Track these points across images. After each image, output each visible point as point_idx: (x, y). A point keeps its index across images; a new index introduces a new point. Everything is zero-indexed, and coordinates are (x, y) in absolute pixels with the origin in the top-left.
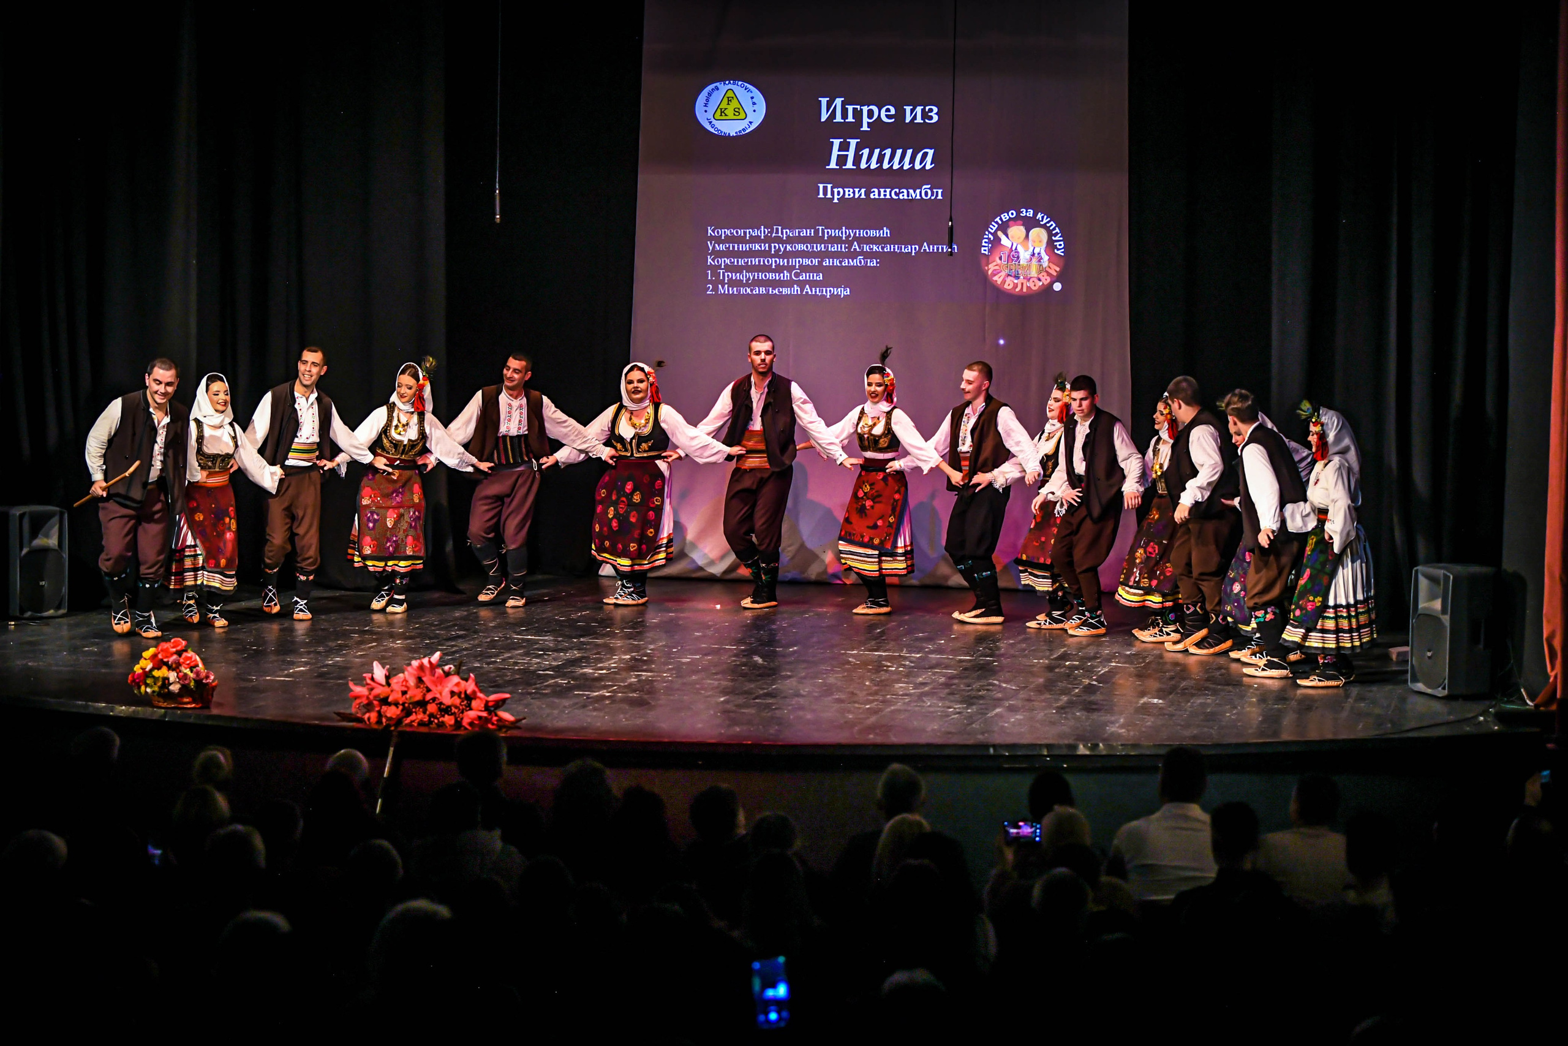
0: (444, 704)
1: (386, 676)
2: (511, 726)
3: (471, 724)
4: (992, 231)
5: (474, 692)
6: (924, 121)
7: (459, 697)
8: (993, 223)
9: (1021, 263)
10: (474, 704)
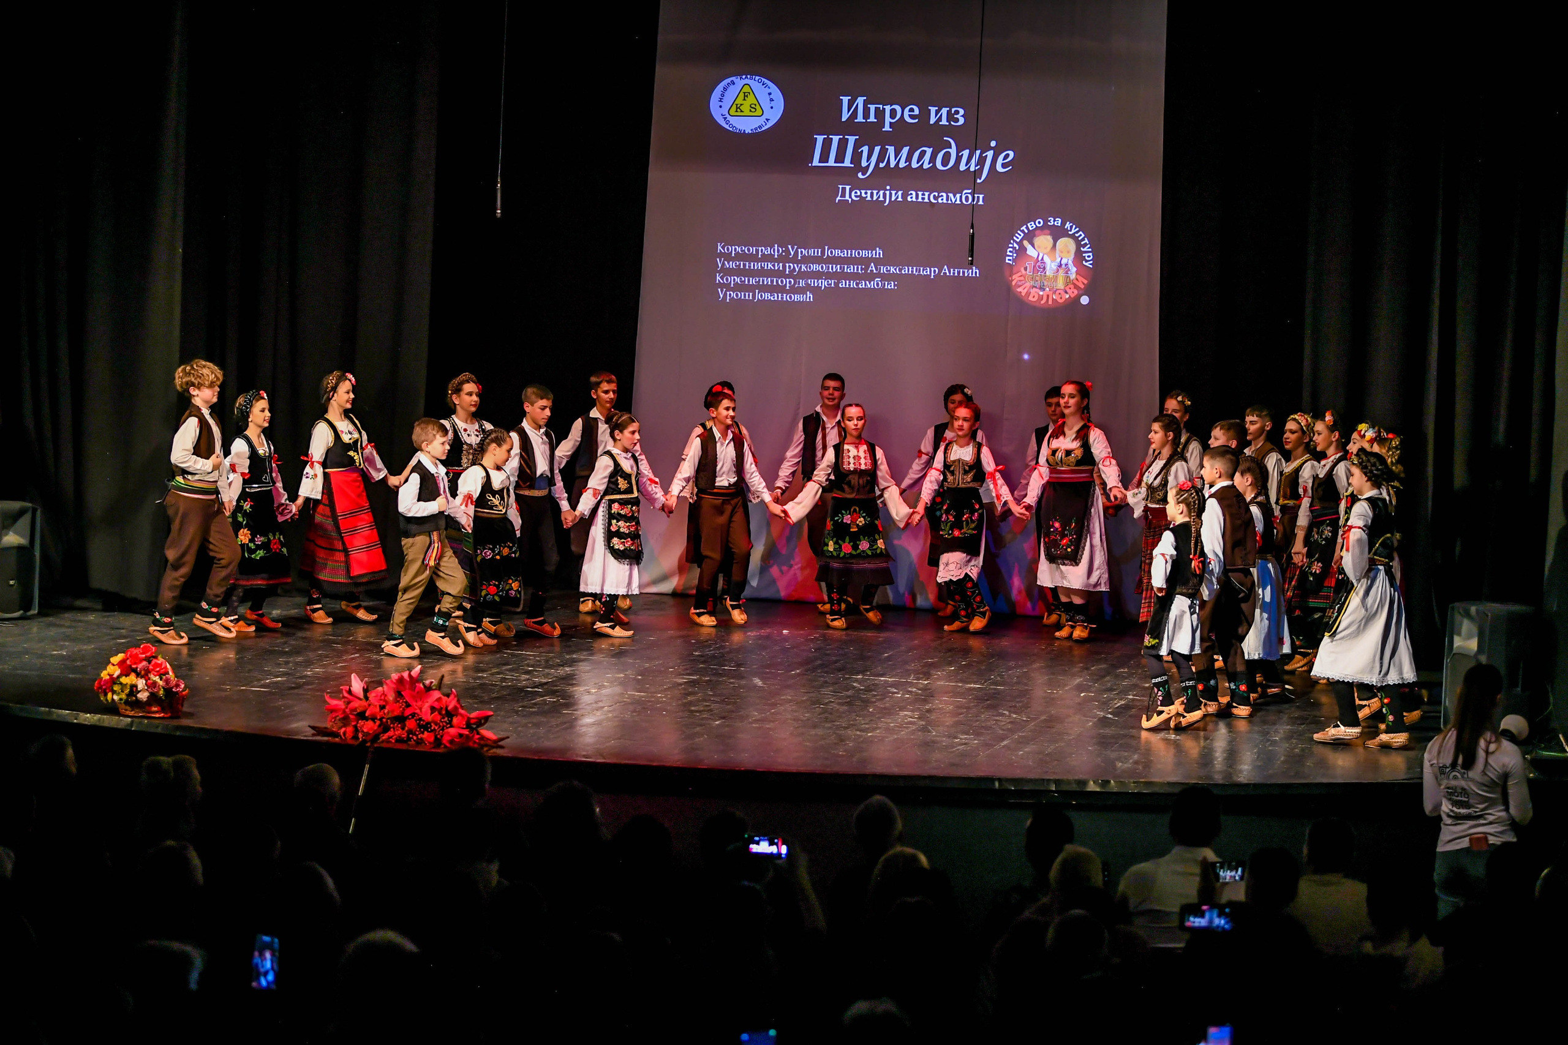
0: (423, 721)
1: (364, 688)
2: (493, 745)
3: (452, 742)
4: (1018, 240)
5: (455, 708)
6: (950, 123)
7: (440, 713)
8: (1019, 232)
9: (1047, 274)
10: (455, 720)
